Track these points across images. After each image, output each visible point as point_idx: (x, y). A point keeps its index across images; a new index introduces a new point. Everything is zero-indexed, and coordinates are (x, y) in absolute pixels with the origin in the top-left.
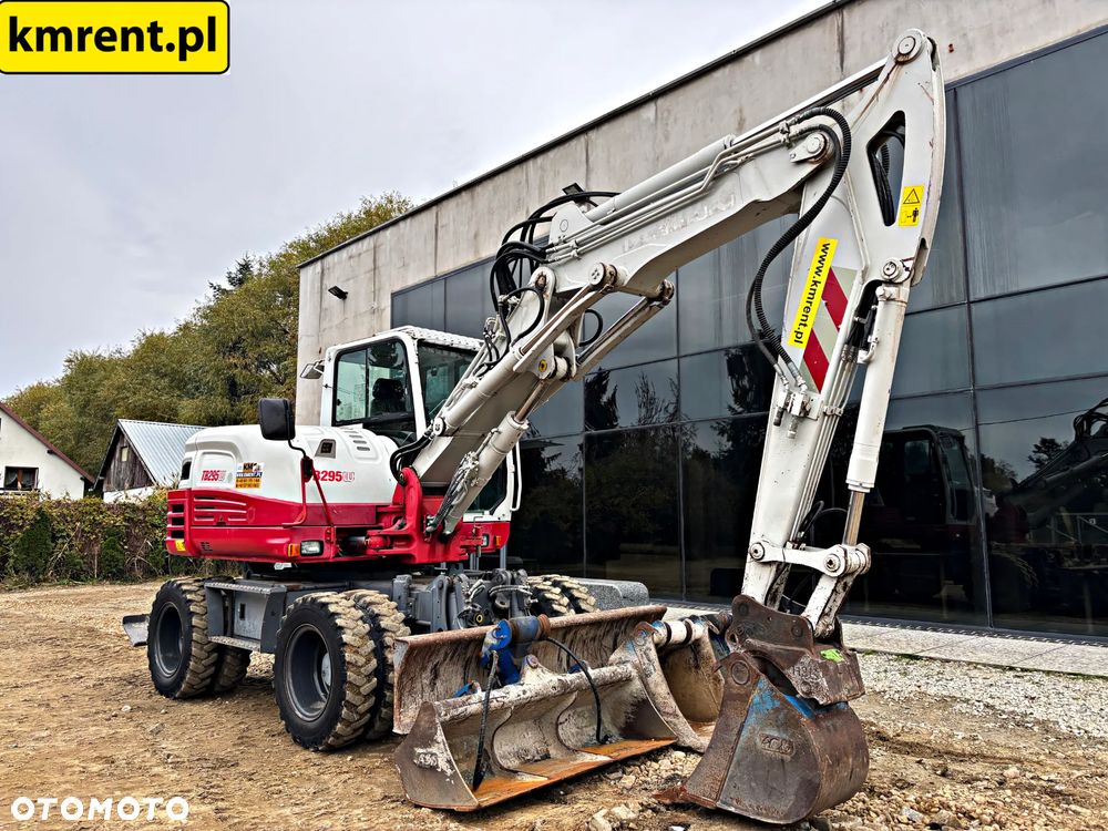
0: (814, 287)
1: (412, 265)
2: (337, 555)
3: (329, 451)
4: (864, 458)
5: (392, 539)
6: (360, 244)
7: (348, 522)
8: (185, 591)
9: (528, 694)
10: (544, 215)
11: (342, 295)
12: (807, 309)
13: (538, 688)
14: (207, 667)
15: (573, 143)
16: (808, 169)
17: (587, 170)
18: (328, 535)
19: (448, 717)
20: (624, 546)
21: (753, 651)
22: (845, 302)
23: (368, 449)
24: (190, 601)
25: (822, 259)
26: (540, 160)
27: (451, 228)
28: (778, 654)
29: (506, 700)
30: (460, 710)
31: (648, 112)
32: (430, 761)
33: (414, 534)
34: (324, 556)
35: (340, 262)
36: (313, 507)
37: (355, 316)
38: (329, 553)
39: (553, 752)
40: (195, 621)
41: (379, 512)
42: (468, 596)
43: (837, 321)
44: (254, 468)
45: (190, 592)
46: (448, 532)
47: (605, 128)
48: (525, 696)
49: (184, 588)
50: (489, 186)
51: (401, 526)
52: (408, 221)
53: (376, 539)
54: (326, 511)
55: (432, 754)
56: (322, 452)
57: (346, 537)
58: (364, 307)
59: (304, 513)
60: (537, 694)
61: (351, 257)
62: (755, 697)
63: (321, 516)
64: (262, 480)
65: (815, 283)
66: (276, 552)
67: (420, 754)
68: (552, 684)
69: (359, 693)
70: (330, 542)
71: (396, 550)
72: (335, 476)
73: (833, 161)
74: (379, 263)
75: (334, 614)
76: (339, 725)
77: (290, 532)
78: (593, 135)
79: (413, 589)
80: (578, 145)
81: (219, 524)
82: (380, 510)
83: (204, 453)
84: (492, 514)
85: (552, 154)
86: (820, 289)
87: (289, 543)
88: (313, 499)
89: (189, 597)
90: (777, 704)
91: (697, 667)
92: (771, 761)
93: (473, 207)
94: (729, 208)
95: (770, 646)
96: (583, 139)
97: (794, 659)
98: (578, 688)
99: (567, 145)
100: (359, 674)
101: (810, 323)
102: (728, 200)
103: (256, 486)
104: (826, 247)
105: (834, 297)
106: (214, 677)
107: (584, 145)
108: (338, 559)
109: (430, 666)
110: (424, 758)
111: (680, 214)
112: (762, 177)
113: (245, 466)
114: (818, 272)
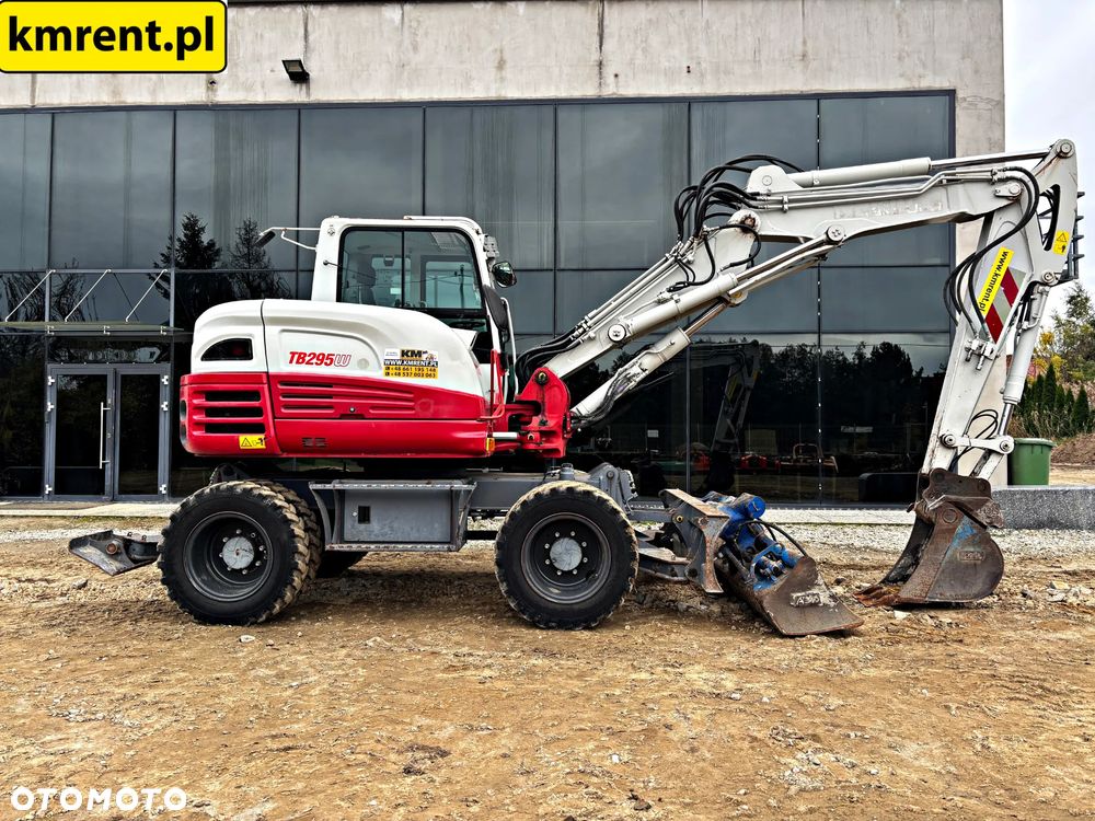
0: (995, 277)
12: (989, 290)
15: (285, 10)
16: (1005, 202)
22: (1017, 291)
25: (1002, 261)
28: (970, 502)
31: (393, 13)
32: (810, 600)
43: (1011, 301)
47: (334, 8)
51: (544, 423)
55: (814, 595)
62: (959, 529)
64: (438, 369)
65: (996, 275)
67: (798, 598)
71: (546, 445)
78: (314, 10)
80: (291, 15)
81: (346, 417)
86: (1000, 279)
87: (487, 436)
90: (975, 531)
92: (967, 566)
94: (936, 211)
95: (964, 498)
96: (299, 10)
97: (980, 504)
99: (276, 9)
101: (991, 299)
102: (936, 205)
103: (429, 376)
104: (1005, 254)
105: (1009, 285)
107: (301, 18)
110: (805, 600)
111: (893, 204)
112: (969, 198)
113: (404, 353)
114: (999, 268)
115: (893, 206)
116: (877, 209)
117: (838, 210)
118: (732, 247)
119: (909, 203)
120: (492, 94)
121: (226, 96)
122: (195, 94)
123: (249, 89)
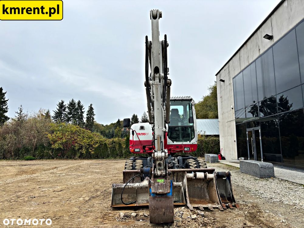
1: (236, 69)
3: (143, 129)
6: (226, 66)
11: (223, 81)
13: (144, 184)
17: (272, 28)
18: (141, 147)
19: (116, 188)
26: (260, 29)
27: (243, 56)
29: (133, 186)
30: (120, 186)
31: (286, 3)
34: (140, 152)
35: (223, 72)
37: (227, 87)
48: (140, 186)
50: (250, 41)
52: (234, 57)
54: (140, 142)
56: (141, 129)
58: (228, 84)
60: (144, 186)
61: (225, 70)
72: (144, 134)
74: (230, 70)
77: (132, 147)
78: (272, 16)
80: (269, 21)
84: (190, 142)
85: (263, 27)
93: (247, 49)
99: (266, 22)
107: (270, 20)
121: (262, 52)
122: (257, 55)
123: (264, 47)
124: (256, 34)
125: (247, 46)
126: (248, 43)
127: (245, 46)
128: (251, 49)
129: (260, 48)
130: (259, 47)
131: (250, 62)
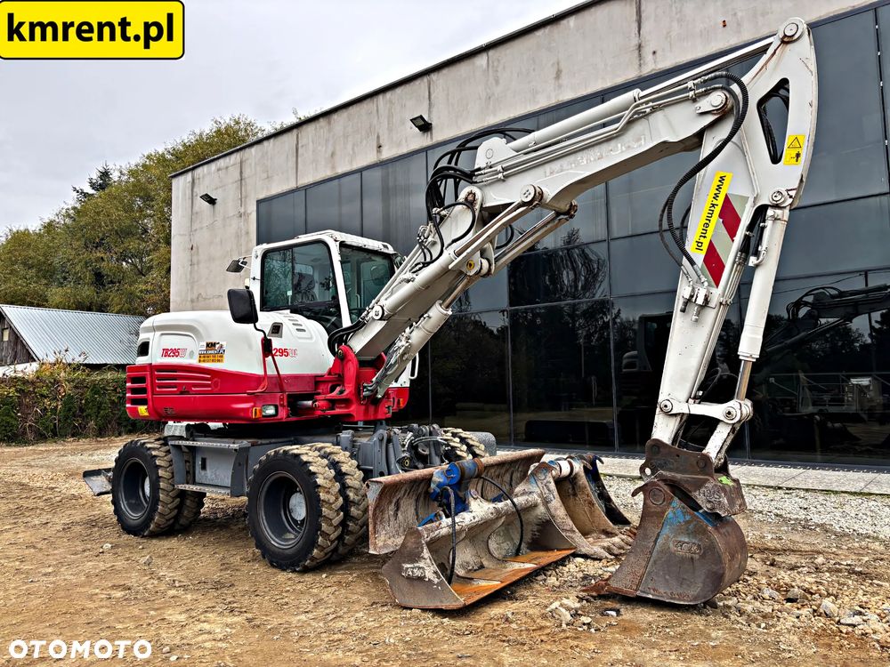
0: (712, 208)
1: (276, 177)
2: (288, 416)
3: (278, 333)
4: (754, 336)
5: (333, 403)
6: (227, 159)
7: (294, 390)
8: (150, 449)
9: (477, 519)
10: (469, 145)
11: (212, 201)
12: (706, 225)
14: (171, 510)
15: (417, 82)
16: (710, 119)
17: (430, 104)
18: (281, 400)
19: (429, 539)
20: (458, 405)
21: (665, 480)
22: (738, 220)
23: (304, 330)
24: (155, 456)
25: (719, 188)
26: (389, 95)
27: (311, 147)
28: (686, 481)
29: (463, 524)
30: (437, 532)
31: (481, 61)
32: (418, 573)
33: (353, 398)
34: (279, 417)
35: (209, 173)
36: (271, 378)
37: (224, 219)
38: (283, 414)
39: (486, 563)
40: (161, 472)
41: (317, 380)
42: (404, 446)
43: (732, 234)
44: (217, 346)
45: (154, 449)
46: (380, 396)
47: (445, 71)
49: (149, 446)
50: (344, 114)
51: (341, 392)
52: (272, 140)
53: (322, 402)
54: (279, 381)
55: (419, 568)
56: (273, 333)
57: (294, 401)
58: (232, 212)
59: (266, 383)
60: (482, 519)
61: (219, 170)
62: (669, 513)
63: (275, 384)
64: (225, 356)
65: (713, 205)
66: (242, 414)
67: (407, 568)
68: (490, 511)
69: (331, 525)
70: (282, 406)
71: (338, 411)
73: (732, 113)
74: (245, 175)
75: (307, 463)
76: (315, 551)
77: (254, 398)
78: (434, 76)
79: (355, 441)
80: (421, 85)
81: (182, 393)
82: (318, 379)
83: (162, 334)
84: (396, 381)
85: (399, 91)
86: (717, 210)
87: (253, 407)
88: (271, 371)
89: (154, 453)
90: (688, 518)
91: (575, 495)
92: (683, 560)
93: (330, 131)
94: (640, 146)
95: (679, 476)
96: (425, 79)
97: (699, 485)
98: (507, 514)
99: (412, 84)
100: (331, 509)
101: (709, 235)
102: (639, 139)
103: (219, 361)
104: (722, 179)
105: (729, 216)
106: (176, 518)
107: (426, 84)
108: (289, 419)
109: (394, 500)
110: (412, 572)
111: (597, 149)
112: (670, 123)
113: (208, 345)
114: (716, 197)
115: (596, 151)
116: (582, 158)
117: (548, 168)
118: (459, 222)
119: (613, 143)
120: (553, 102)
121: (387, 154)
122: (371, 158)
123: (399, 145)
124: (368, 100)
125: (329, 123)
126: (335, 116)
127: (322, 122)
128: (346, 136)
129: (381, 142)
130: (378, 137)
131: (340, 170)
